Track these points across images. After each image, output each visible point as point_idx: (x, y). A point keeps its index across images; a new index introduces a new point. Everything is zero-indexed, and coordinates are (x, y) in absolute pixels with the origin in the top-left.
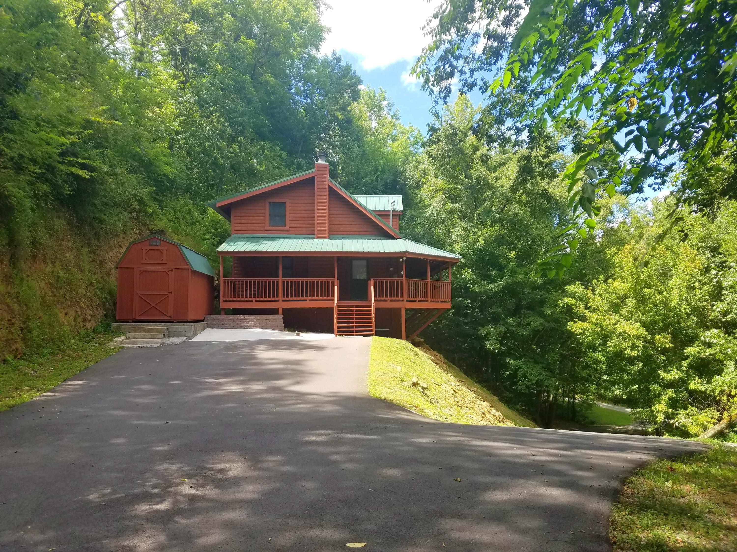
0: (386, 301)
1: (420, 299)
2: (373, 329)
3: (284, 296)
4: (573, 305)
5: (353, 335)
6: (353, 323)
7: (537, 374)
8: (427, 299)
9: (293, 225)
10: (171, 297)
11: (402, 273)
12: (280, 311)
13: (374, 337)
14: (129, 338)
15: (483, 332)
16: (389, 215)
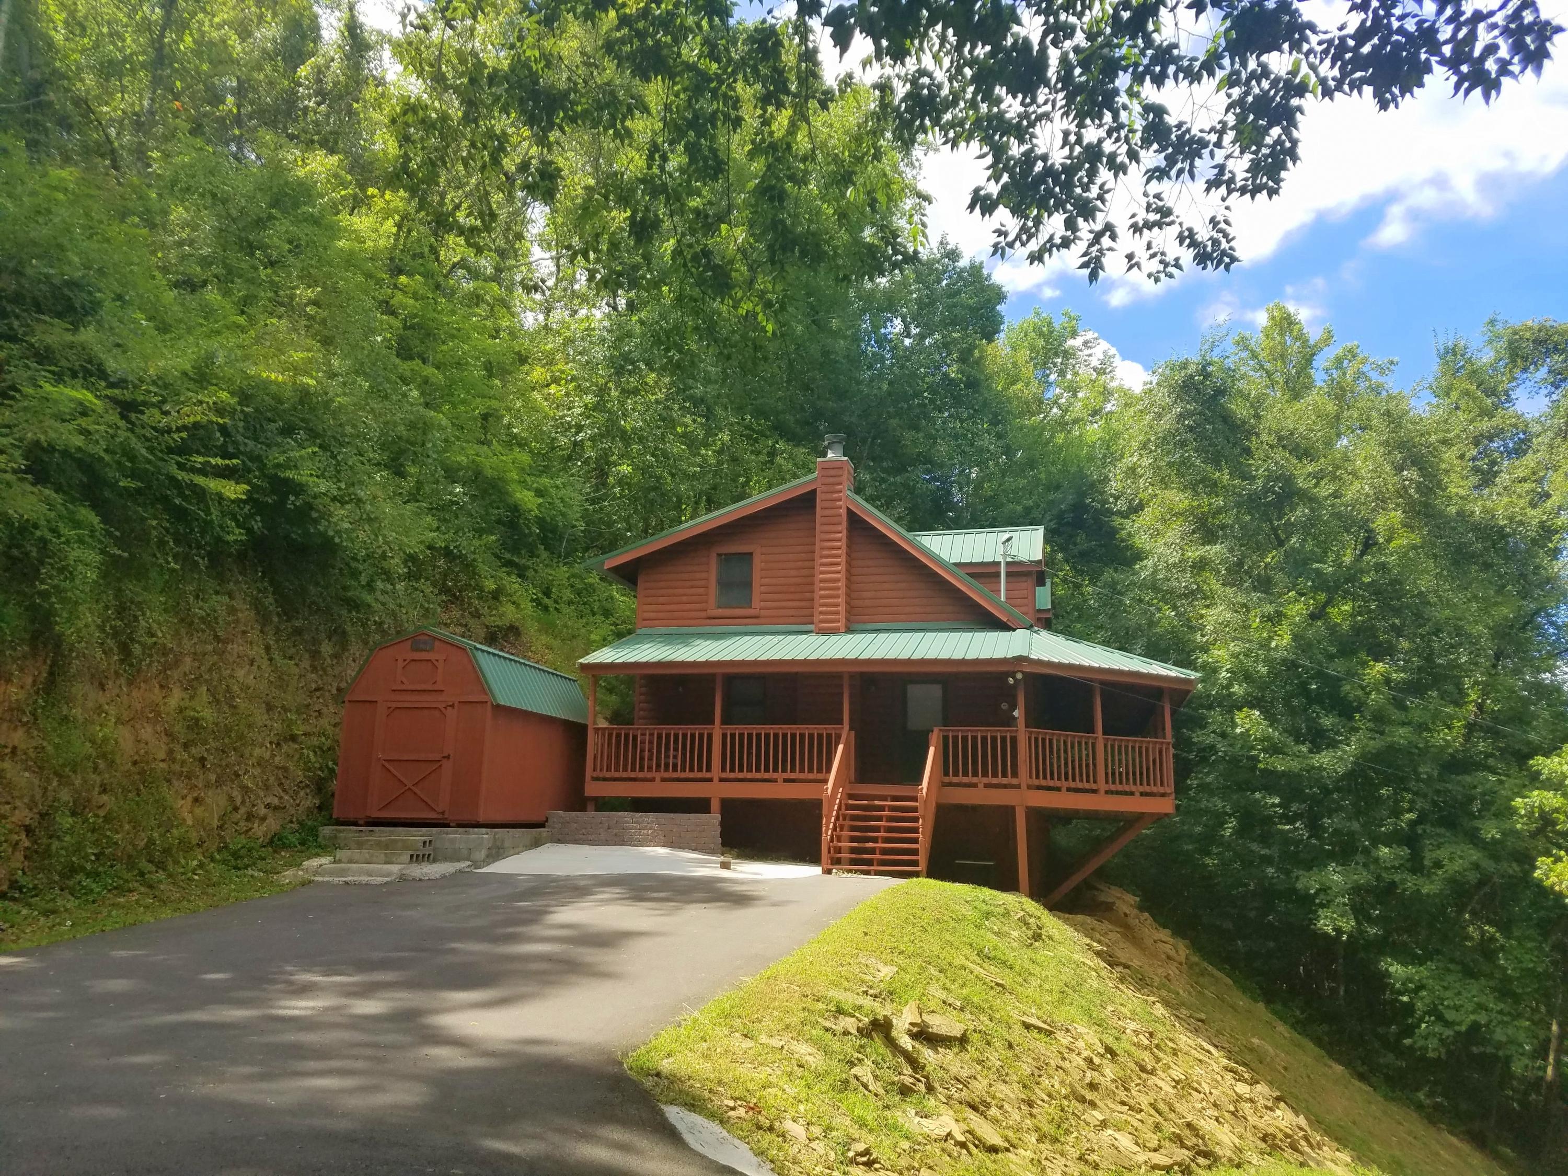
0: (975, 785)
1: (1073, 785)
2: (923, 859)
3: (723, 769)
4: (1557, 810)
5: (868, 873)
6: (875, 840)
7: (1470, 1007)
8: (1094, 787)
9: (769, 604)
10: (447, 765)
11: (1016, 713)
12: (715, 805)
13: (923, 880)
14: (340, 861)
15: (1309, 882)
16: (998, 575)
